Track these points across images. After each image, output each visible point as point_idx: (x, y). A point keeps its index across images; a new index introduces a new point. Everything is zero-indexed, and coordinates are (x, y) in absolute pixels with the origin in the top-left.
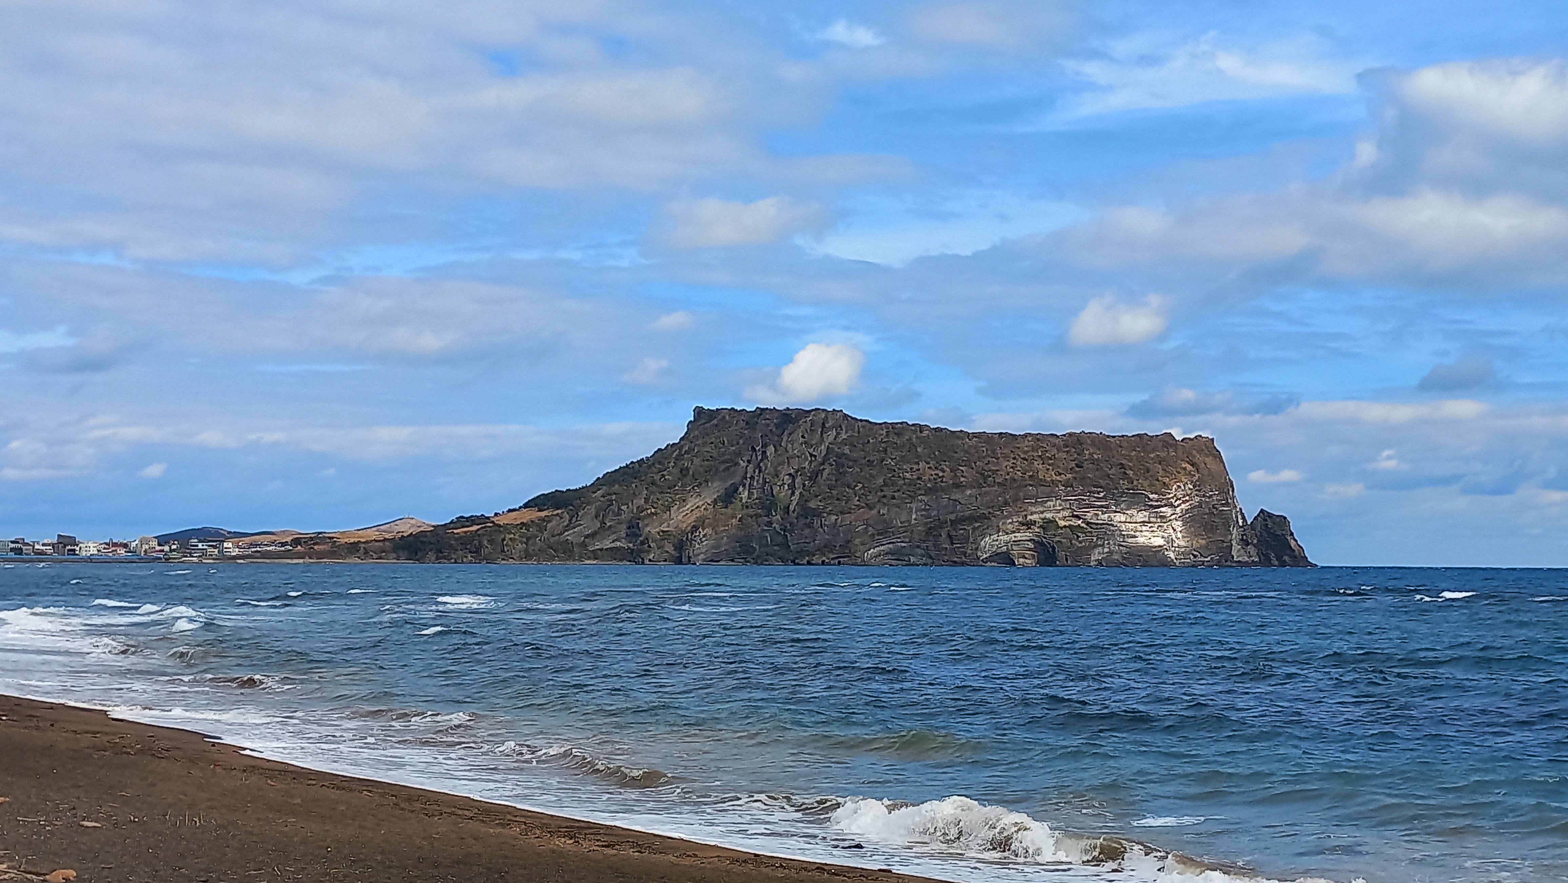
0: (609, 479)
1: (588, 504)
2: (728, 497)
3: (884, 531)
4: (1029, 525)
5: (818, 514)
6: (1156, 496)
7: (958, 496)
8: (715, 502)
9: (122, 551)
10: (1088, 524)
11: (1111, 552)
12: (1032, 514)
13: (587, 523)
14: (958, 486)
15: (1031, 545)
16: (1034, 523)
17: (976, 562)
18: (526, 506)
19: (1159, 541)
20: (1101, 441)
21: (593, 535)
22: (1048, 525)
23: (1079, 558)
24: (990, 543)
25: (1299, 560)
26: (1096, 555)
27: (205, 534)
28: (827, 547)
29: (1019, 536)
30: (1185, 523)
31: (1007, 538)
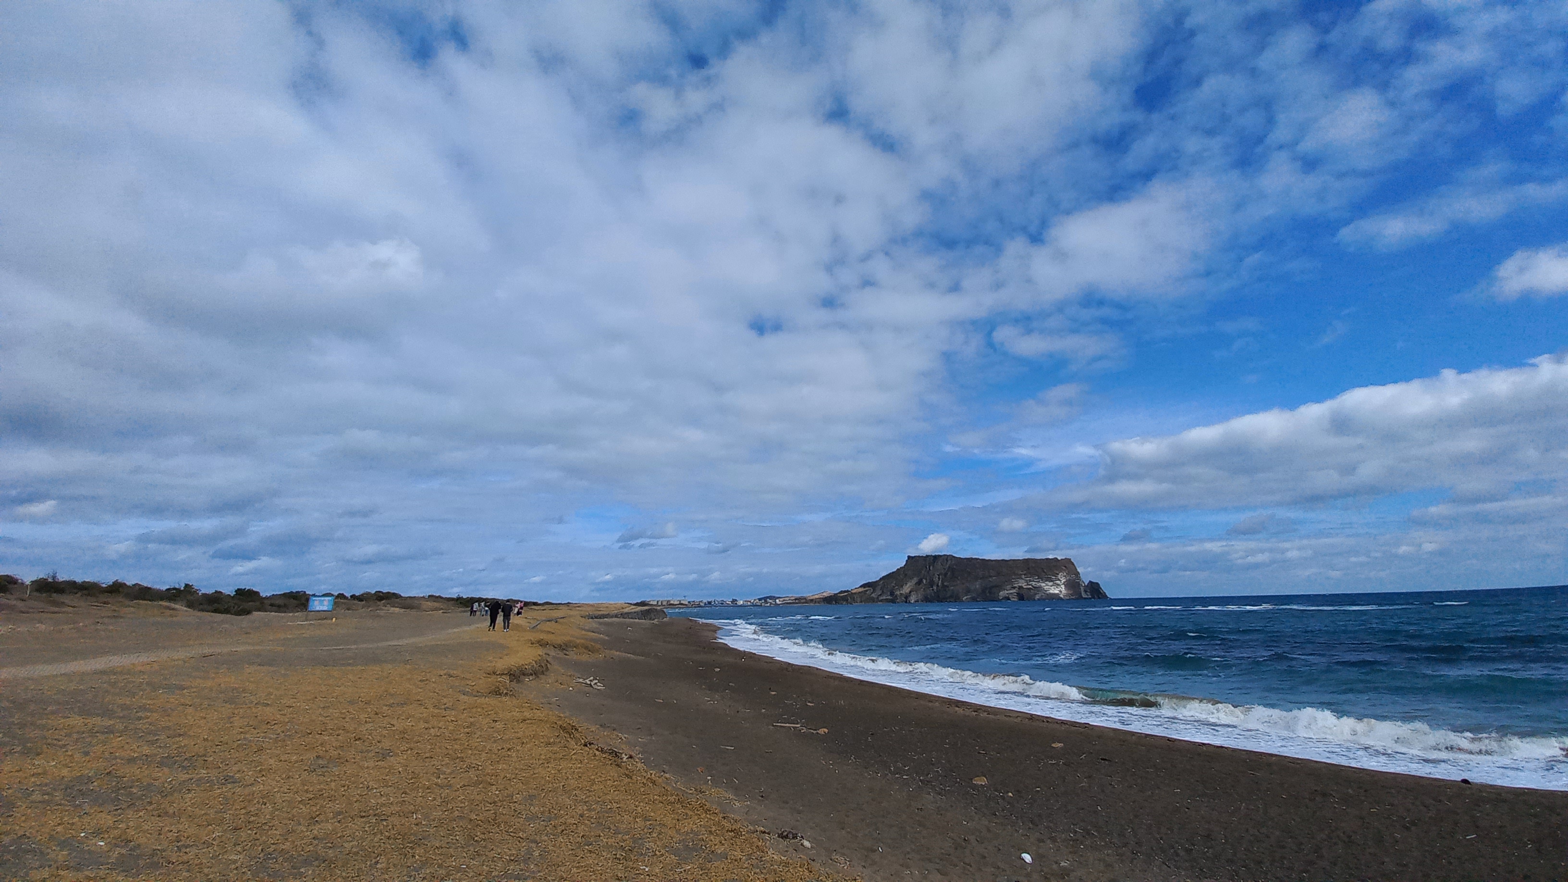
0: (884, 578)
1: (879, 585)
2: (919, 582)
3: (968, 591)
4: (1014, 588)
5: (947, 586)
6: (1054, 577)
7: (990, 580)
8: (916, 584)
10: (1034, 587)
11: (1042, 596)
12: (1015, 584)
13: (878, 592)
14: (991, 577)
15: (1016, 594)
16: (1016, 587)
17: (998, 600)
18: (861, 587)
19: (1057, 592)
20: (1034, 561)
21: (881, 595)
22: (1020, 587)
24: (1002, 594)
25: (1105, 596)
26: (1037, 597)
28: (951, 597)
29: (1011, 591)
30: (1065, 586)
31: (1007, 592)
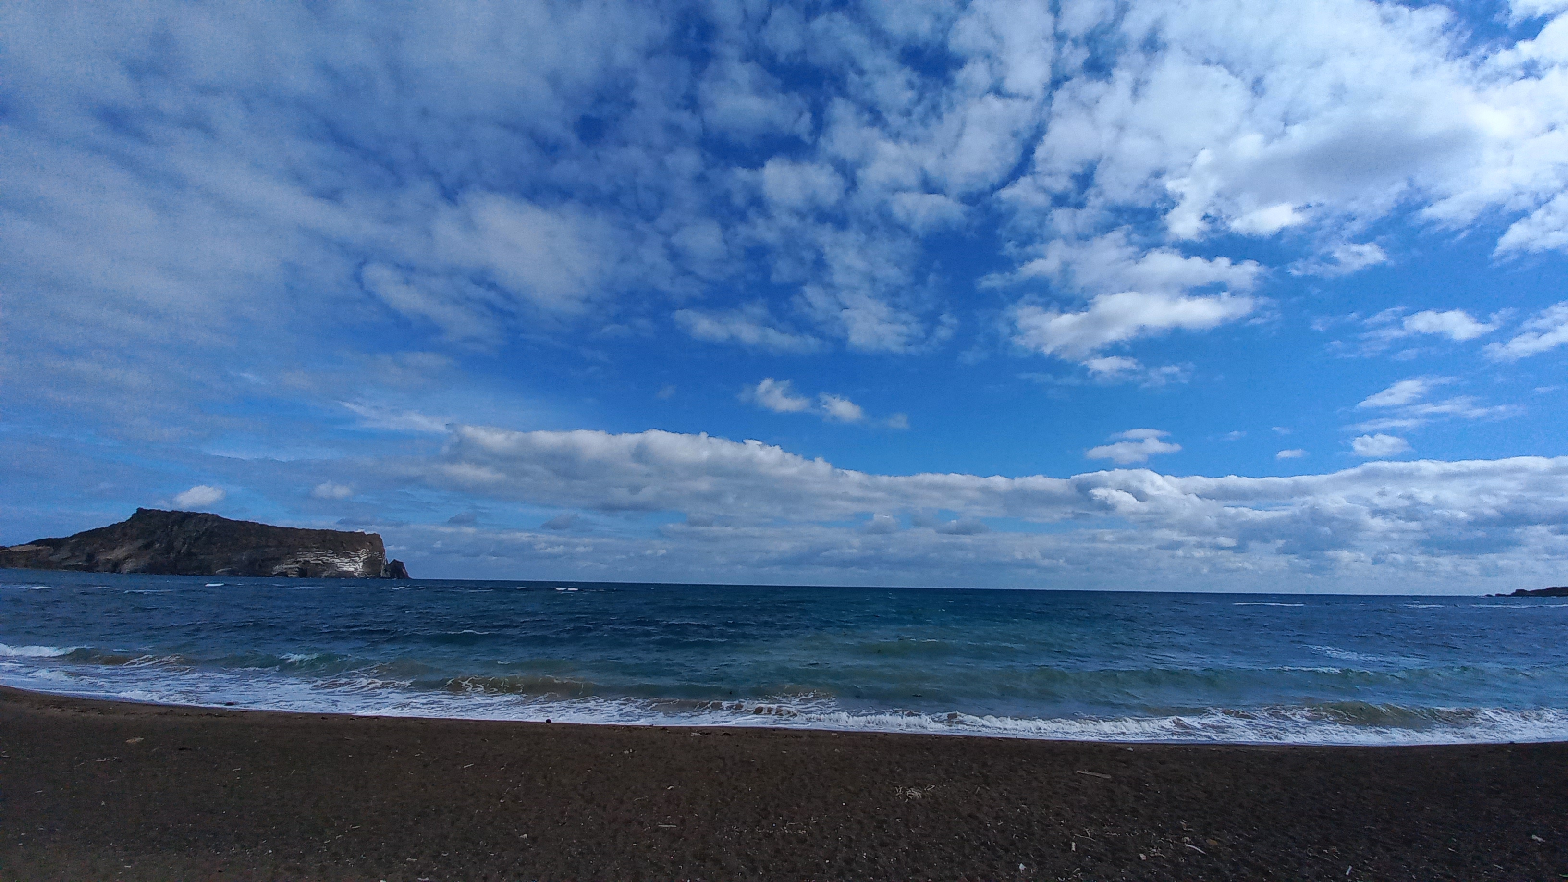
0: (81, 534)
1: (67, 544)
3: (228, 563)
4: (297, 562)
5: (195, 554)
6: (354, 553)
7: (267, 550)
8: (140, 547)
10: (324, 563)
11: (331, 573)
12: (300, 558)
13: (64, 553)
14: (269, 546)
15: (297, 569)
16: (300, 561)
17: (271, 575)
18: (31, 543)
19: (352, 569)
20: (334, 533)
21: (67, 558)
22: (306, 562)
23: (316, 575)
24: (278, 568)
25: (405, 576)
26: (325, 574)
28: (196, 568)
29: (292, 566)
30: (364, 564)
31: (286, 566)
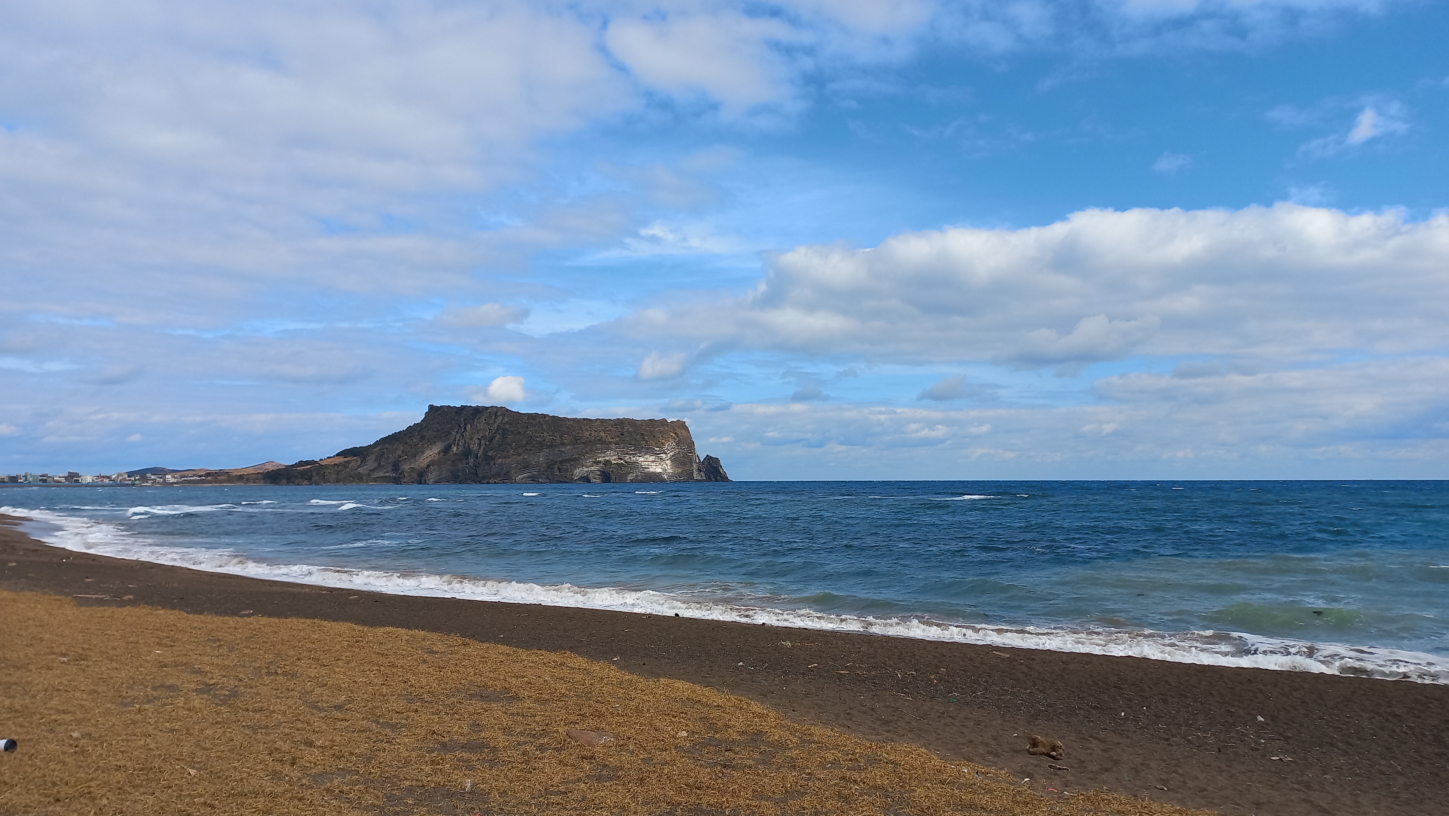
0: (383, 441)
1: (372, 453)
2: (447, 450)
3: (526, 467)
4: (597, 463)
5: (492, 458)
6: (658, 449)
7: (563, 449)
8: (439, 453)
9: (107, 481)
10: (626, 462)
11: (637, 476)
12: (599, 458)
13: (371, 464)
14: (563, 444)
15: (598, 473)
16: (600, 462)
17: (571, 481)
18: (338, 455)
19: (660, 470)
20: (632, 422)
21: (374, 470)
22: (607, 463)
23: (621, 479)
24: (578, 472)
25: (724, 478)
26: (630, 477)
27: (155, 471)
28: (497, 475)
29: (593, 468)
30: (672, 462)
31: (586, 469)
